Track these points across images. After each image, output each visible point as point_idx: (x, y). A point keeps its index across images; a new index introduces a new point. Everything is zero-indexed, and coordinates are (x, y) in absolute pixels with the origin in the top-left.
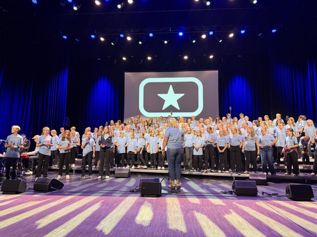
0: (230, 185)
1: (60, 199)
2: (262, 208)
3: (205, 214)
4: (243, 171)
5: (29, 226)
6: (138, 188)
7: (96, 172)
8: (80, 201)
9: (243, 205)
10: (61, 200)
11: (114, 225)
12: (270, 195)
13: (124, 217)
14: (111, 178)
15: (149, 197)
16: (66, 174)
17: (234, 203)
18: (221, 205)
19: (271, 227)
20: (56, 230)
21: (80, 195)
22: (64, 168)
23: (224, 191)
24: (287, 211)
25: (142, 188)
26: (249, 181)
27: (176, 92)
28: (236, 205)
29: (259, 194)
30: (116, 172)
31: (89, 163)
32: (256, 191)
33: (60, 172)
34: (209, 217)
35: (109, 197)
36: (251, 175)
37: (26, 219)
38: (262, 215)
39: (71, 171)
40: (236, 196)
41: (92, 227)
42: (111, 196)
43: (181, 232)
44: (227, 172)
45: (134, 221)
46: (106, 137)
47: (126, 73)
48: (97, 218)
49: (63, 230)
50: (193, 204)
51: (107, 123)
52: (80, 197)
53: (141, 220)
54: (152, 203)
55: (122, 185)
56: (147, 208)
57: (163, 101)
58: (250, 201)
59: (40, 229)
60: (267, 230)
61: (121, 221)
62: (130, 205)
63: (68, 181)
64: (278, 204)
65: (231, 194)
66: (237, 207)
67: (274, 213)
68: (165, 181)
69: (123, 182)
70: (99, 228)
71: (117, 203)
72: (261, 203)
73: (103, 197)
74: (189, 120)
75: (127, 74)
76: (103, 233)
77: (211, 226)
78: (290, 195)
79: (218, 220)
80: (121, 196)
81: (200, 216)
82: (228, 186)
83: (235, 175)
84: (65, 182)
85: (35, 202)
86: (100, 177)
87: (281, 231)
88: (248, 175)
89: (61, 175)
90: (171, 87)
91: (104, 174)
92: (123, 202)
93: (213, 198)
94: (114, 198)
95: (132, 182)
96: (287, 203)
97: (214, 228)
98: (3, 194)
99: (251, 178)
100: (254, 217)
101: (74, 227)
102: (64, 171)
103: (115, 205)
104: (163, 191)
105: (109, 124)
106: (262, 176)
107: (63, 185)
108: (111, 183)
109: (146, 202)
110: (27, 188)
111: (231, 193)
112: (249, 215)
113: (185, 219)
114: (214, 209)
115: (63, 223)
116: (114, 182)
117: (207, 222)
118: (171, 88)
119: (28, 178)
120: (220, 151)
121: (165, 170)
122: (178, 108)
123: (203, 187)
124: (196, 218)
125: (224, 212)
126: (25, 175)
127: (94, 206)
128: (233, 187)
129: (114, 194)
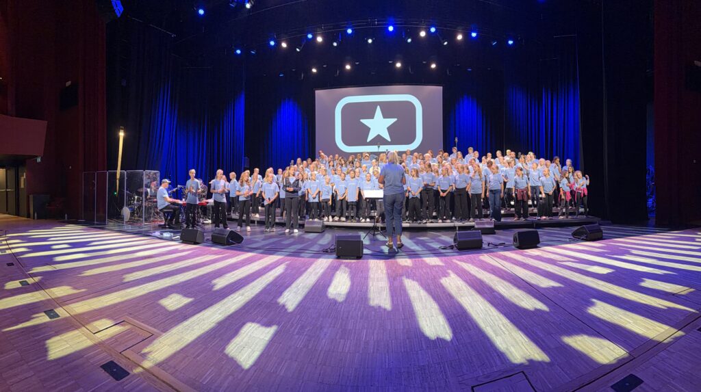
0: (451, 237)
1: (238, 255)
2: (486, 262)
3: (417, 281)
4: (467, 218)
5: (205, 285)
6: (333, 247)
7: (282, 225)
8: (261, 261)
9: (465, 262)
10: (240, 256)
11: (299, 298)
12: (496, 245)
13: (313, 286)
14: (301, 233)
15: (347, 259)
16: (247, 225)
17: (455, 261)
18: (438, 266)
19: (493, 287)
20: (232, 296)
21: (261, 253)
22: (244, 218)
23: (443, 246)
24: (513, 263)
25: (338, 247)
26: (474, 231)
27: (385, 116)
28: (456, 264)
29: (485, 246)
30: (305, 226)
31: (273, 213)
32: (481, 242)
33: (240, 222)
34: (422, 285)
35: (296, 258)
36: (477, 224)
37: (203, 276)
38: (485, 273)
39: (253, 222)
40: (457, 251)
41: (272, 300)
42: (299, 256)
43: (385, 310)
44: (449, 221)
45: (326, 293)
46: (292, 180)
47: (317, 92)
48: (279, 286)
49: (240, 297)
50: (403, 267)
51: (292, 161)
52: (261, 255)
53: (335, 292)
54: (350, 268)
55: (314, 242)
56: (344, 275)
57: (368, 130)
58: (472, 256)
59: (217, 291)
60: (488, 292)
61: (308, 293)
62: (322, 271)
63: (249, 233)
64: (505, 256)
65: (452, 249)
66: (457, 265)
67: (499, 268)
68: (369, 237)
69: (315, 238)
70: (282, 300)
71: (306, 267)
72: (485, 257)
73: (289, 258)
74: (404, 155)
75: (319, 93)
76: (286, 310)
77: (423, 298)
78: (518, 244)
79: (432, 287)
80: (312, 257)
81: (410, 284)
82: (448, 238)
83: (458, 224)
84: (246, 235)
85: (213, 256)
86: (287, 231)
87: (504, 290)
88: (473, 224)
89: (241, 226)
90: (378, 108)
91: (292, 227)
92: (313, 266)
93: (429, 257)
94: (303, 259)
95: (327, 239)
96: (514, 253)
97: (426, 300)
98: (182, 243)
99: (476, 227)
100: (475, 276)
101: (253, 295)
102: (244, 221)
103: (304, 269)
104: (366, 251)
105: (295, 163)
106: (488, 223)
107: (242, 239)
108: (300, 240)
109: (343, 266)
110: (206, 238)
111: (452, 247)
112: (470, 274)
113: (391, 290)
114: (429, 272)
115: (241, 288)
116: (304, 238)
117: (418, 292)
118: (378, 111)
119: (206, 227)
120: (441, 194)
121: (370, 222)
122: (388, 138)
123: (417, 243)
124: (405, 287)
125: (441, 276)
126: (204, 223)
127: (277, 268)
128: (455, 240)
129: (302, 255)
